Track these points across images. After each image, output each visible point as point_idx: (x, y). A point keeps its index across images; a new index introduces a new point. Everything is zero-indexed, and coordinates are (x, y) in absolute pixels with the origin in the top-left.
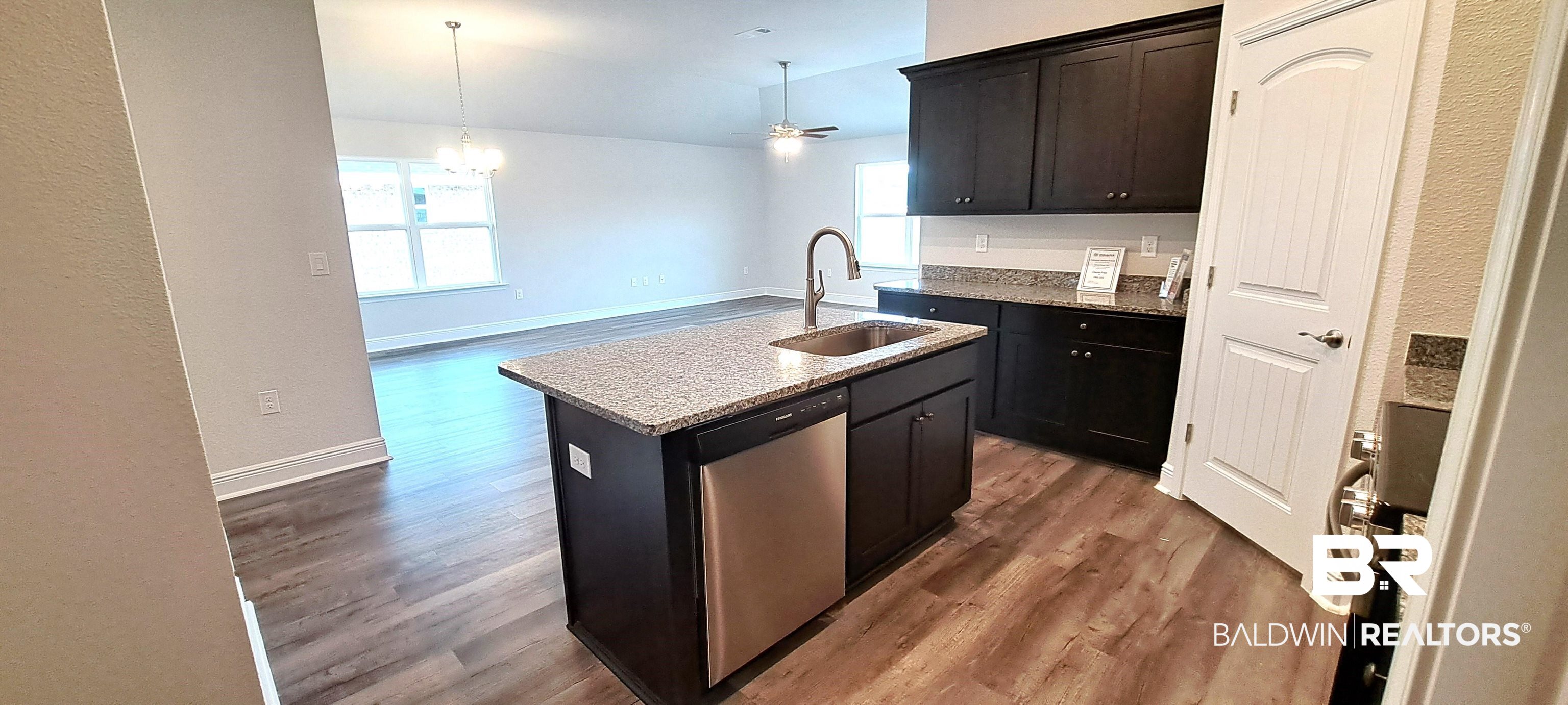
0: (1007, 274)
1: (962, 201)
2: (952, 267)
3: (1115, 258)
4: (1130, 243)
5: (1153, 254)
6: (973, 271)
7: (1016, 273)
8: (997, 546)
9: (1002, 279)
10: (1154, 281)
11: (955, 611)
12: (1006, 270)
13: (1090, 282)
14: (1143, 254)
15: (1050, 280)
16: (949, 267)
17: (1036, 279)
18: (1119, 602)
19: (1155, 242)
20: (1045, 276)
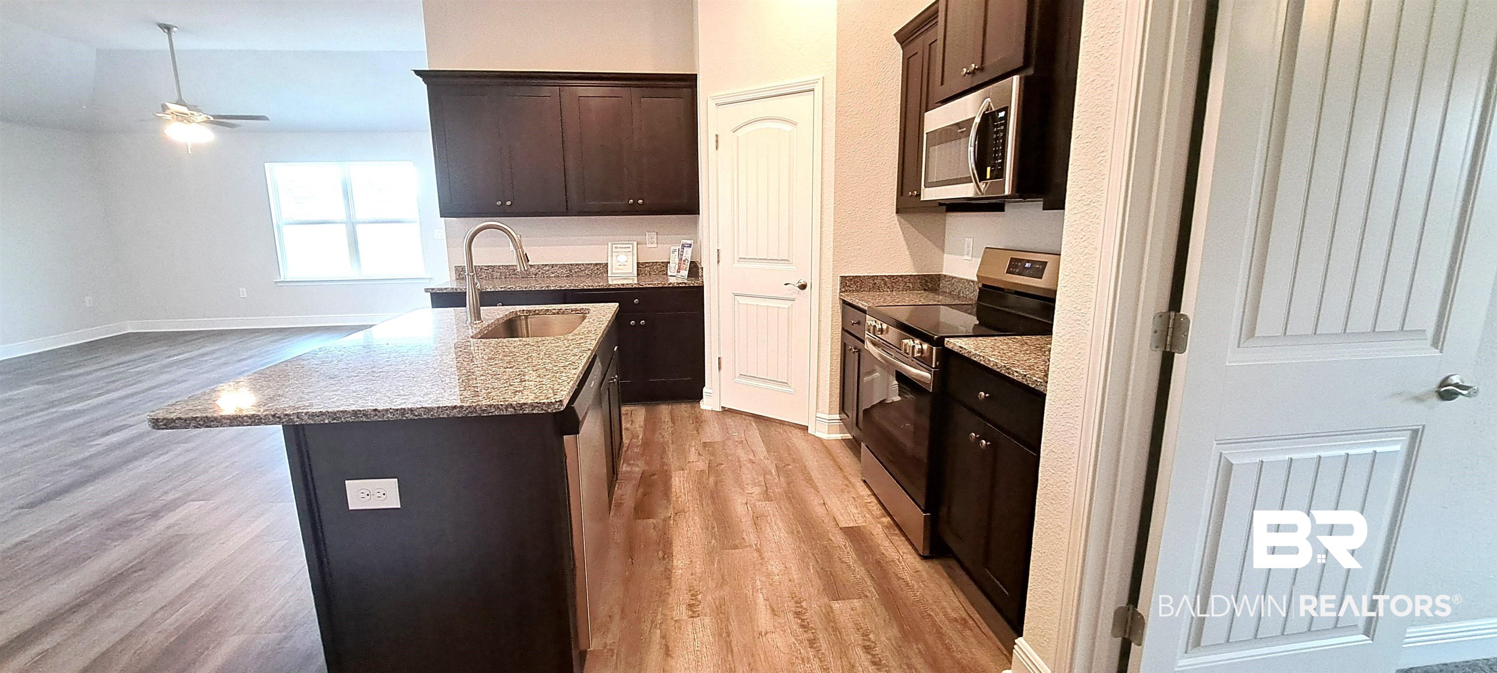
0: (544, 269)
1: (503, 204)
2: (489, 266)
3: (631, 250)
4: (639, 238)
5: (655, 245)
6: (511, 268)
7: (552, 267)
8: (654, 475)
9: (540, 273)
10: (660, 265)
11: (672, 522)
12: (543, 265)
13: (616, 269)
14: (648, 246)
15: (582, 271)
16: (486, 266)
17: (571, 271)
18: (747, 475)
19: (655, 237)
20: (578, 268)
